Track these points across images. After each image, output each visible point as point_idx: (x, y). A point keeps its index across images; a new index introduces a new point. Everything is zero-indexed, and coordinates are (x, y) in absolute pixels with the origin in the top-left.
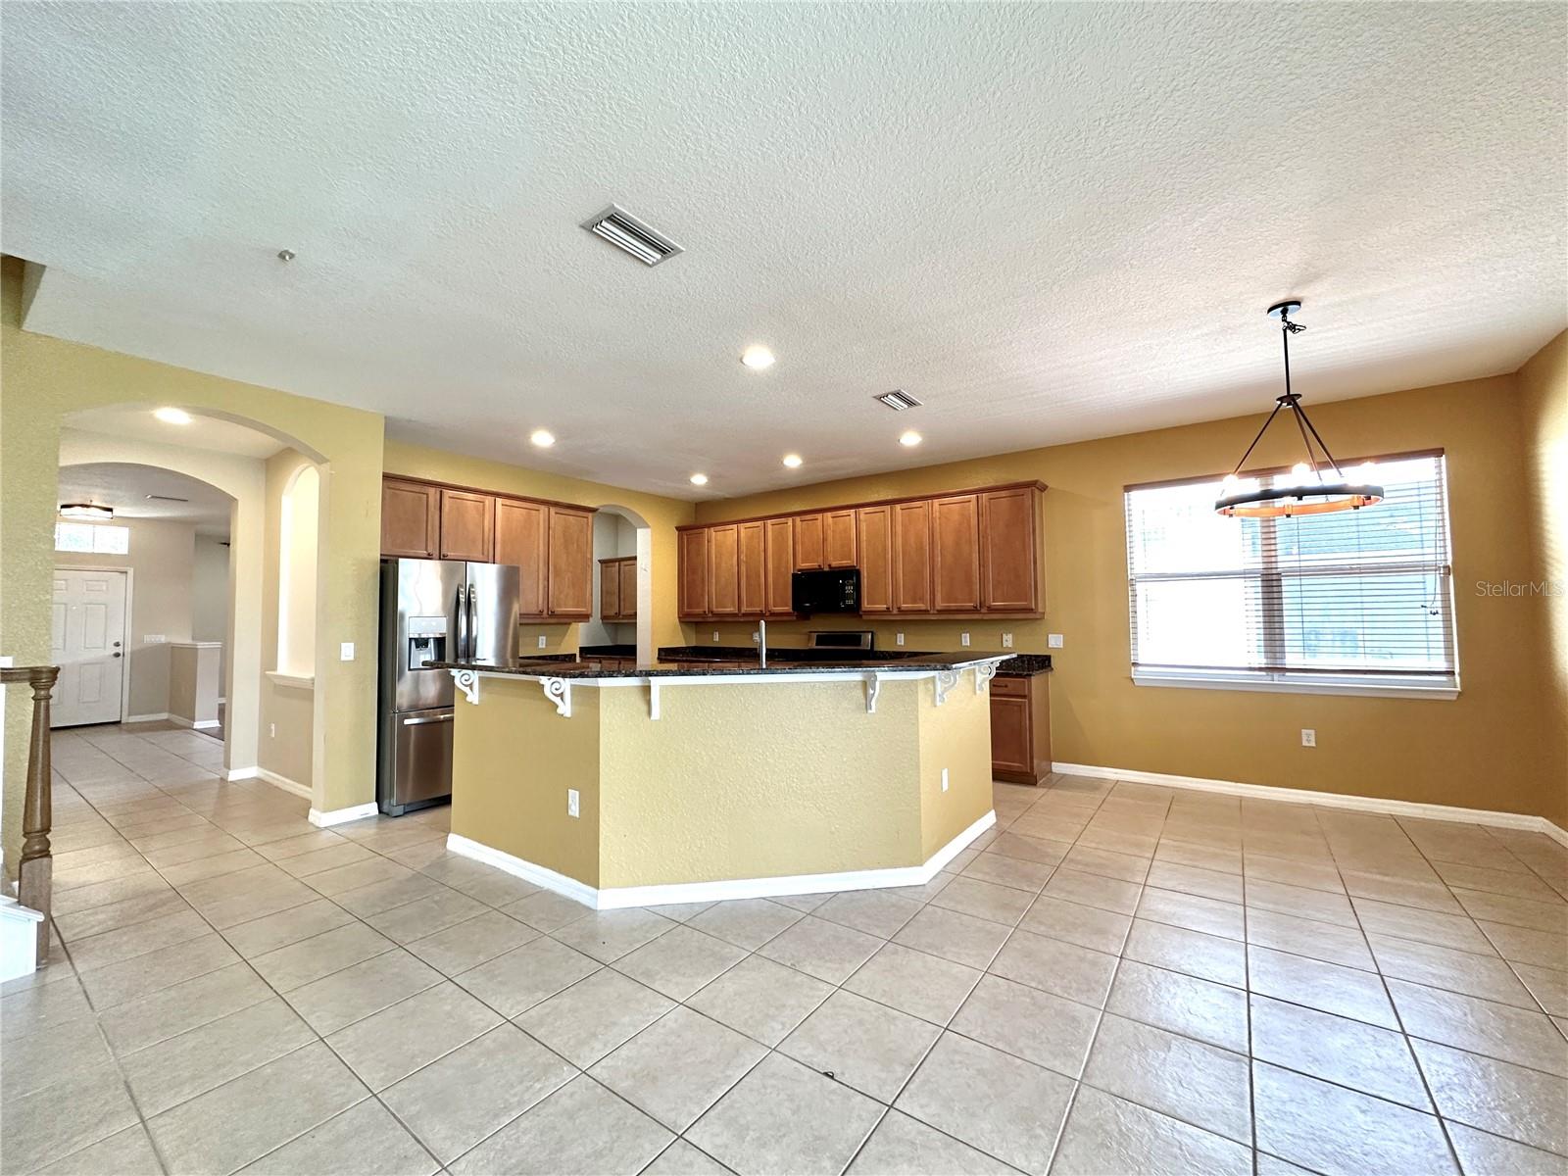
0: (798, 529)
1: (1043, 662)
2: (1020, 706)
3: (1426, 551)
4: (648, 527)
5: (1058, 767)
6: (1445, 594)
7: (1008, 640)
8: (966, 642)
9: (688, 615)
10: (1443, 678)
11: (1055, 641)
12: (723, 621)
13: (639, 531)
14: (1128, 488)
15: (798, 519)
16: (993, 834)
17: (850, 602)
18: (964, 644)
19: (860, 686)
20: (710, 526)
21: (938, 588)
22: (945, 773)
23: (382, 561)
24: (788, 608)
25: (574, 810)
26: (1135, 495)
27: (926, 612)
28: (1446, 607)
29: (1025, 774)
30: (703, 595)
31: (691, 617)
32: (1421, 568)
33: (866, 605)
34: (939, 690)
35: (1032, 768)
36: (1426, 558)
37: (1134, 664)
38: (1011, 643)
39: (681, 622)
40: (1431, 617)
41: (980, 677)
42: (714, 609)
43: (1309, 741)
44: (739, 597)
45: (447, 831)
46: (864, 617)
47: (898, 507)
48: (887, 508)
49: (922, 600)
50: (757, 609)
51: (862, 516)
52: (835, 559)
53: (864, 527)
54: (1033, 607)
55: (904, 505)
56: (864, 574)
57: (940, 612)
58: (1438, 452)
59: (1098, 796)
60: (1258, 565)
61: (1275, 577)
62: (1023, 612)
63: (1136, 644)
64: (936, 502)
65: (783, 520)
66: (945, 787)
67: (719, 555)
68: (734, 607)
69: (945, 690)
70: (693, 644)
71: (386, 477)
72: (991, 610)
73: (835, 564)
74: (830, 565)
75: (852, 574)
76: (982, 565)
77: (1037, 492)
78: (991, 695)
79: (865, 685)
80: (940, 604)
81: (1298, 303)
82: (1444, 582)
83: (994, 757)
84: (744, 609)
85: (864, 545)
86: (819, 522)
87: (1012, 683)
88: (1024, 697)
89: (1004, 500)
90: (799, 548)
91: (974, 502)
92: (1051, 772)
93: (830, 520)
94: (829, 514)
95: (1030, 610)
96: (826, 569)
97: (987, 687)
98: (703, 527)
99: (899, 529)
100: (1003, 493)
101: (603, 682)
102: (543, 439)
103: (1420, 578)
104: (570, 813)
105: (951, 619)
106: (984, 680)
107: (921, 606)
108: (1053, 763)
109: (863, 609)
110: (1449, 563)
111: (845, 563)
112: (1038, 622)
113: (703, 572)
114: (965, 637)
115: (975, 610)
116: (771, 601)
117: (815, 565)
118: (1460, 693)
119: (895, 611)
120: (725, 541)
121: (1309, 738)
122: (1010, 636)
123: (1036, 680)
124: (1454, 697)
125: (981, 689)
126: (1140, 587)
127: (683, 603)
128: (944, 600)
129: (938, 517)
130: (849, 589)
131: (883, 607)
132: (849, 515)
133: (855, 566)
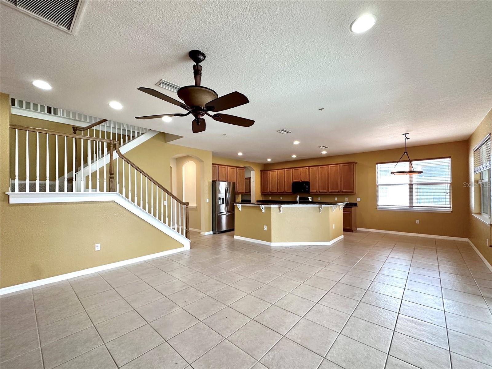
0: (293, 172)
1: (355, 204)
2: (350, 214)
3: (446, 180)
4: (254, 171)
5: (358, 229)
6: (450, 189)
7: (347, 199)
8: (336, 200)
9: (263, 192)
10: (449, 208)
11: (358, 199)
12: (273, 194)
13: (251, 172)
14: (377, 164)
15: (293, 169)
16: (343, 239)
17: (307, 190)
19: (318, 207)
20: (270, 170)
21: (329, 187)
22: (334, 225)
23: (212, 182)
24: (291, 191)
25: (266, 229)
26: (379, 165)
28: (450, 192)
29: (350, 230)
30: (268, 188)
31: (263, 193)
32: (445, 183)
33: (311, 191)
34: (333, 209)
35: (352, 228)
36: (446, 181)
37: (377, 205)
38: (347, 200)
39: (261, 194)
40: (446, 195)
41: (341, 207)
42: (271, 191)
43: (417, 222)
44: (277, 188)
45: (234, 235)
46: (311, 193)
47: (320, 167)
48: (317, 167)
49: (326, 190)
50: (282, 191)
51: (310, 169)
52: (303, 179)
53: (311, 171)
54: (353, 191)
55: (321, 167)
56: (311, 183)
57: (330, 192)
58: (450, 157)
59: (368, 234)
60: (409, 183)
61: (411, 185)
62: (350, 192)
63: (378, 200)
64: (329, 166)
65: (289, 169)
66: (334, 228)
67: (272, 178)
68: (276, 190)
69: (334, 209)
70: (264, 200)
71: (212, 164)
72: (343, 192)
73: (303, 180)
74: (302, 181)
75: (308, 183)
76: (341, 181)
77: (355, 164)
78: (343, 212)
79: (319, 207)
80: (330, 191)
81: (408, 134)
82: (450, 187)
83: (344, 226)
84: (279, 191)
85: (311, 176)
86: (299, 170)
87: (348, 209)
88: (350, 212)
89: (346, 166)
90: (294, 176)
91: (339, 167)
92: (356, 230)
93: (302, 170)
94: (302, 168)
95: (352, 192)
96: (301, 182)
97: (342, 209)
98: (267, 170)
99: (320, 172)
100: (346, 164)
101: (272, 206)
102: (240, 154)
103: (444, 186)
104: (265, 230)
105: (333, 194)
106: (342, 208)
107: (325, 191)
108: (357, 228)
110: (451, 182)
111: (306, 180)
112: (354, 195)
113: (268, 182)
114: (336, 198)
115: (339, 192)
116: (286, 189)
117: (298, 181)
118: (451, 212)
119: (318, 192)
120: (273, 174)
121: (418, 222)
122: (347, 198)
123: (353, 208)
124: (450, 212)
125: (341, 209)
126: (379, 187)
127: (262, 190)
128: (331, 189)
129: (329, 169)
130: (307, 187)
131: (316, 191)
132: (307, 169)
133: (308, 181)
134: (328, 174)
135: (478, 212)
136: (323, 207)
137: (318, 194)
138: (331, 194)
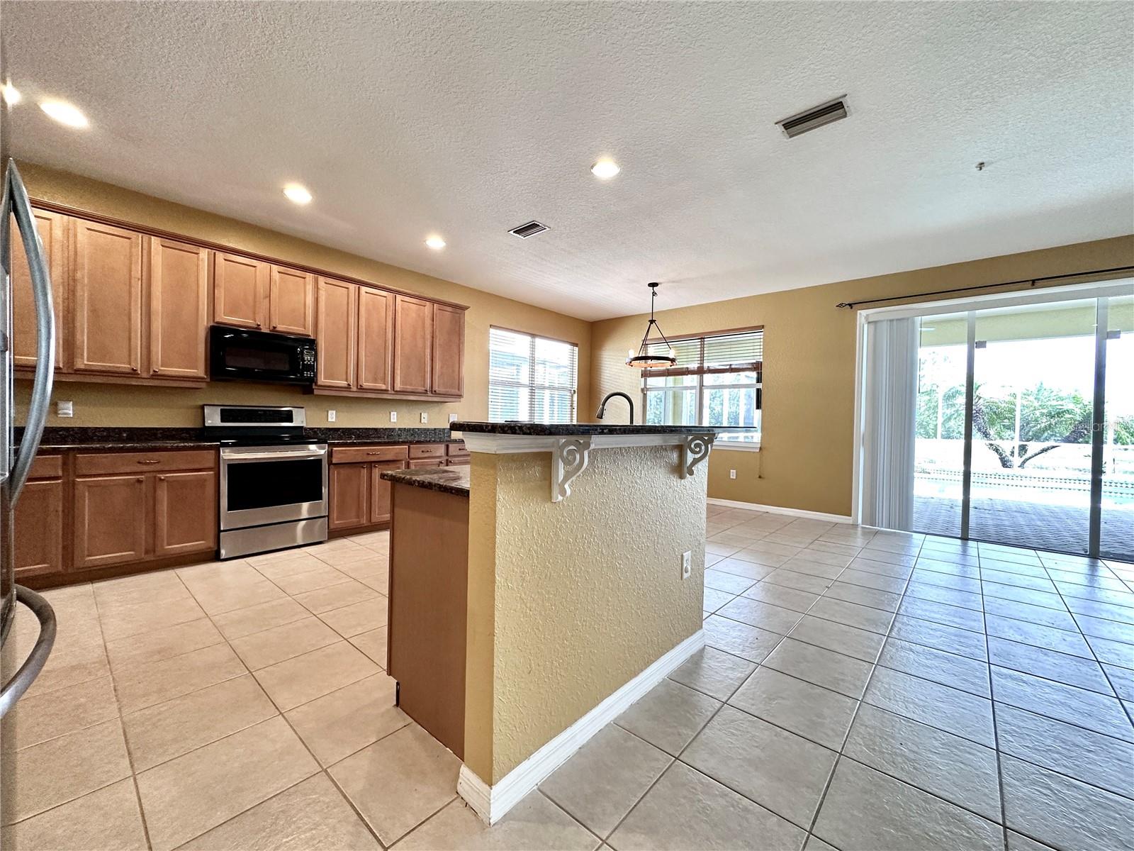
0: (220, 269)
8: (394, 419)
14: (492, 326)
15: (219, 255)
21: (398, 372)
24: (196, 372)
27: (387, 390)
33: (322, 380)
47: (363, 289)
49: (383, 381)
52: (282, 323)
53: (322, 296)
55: (369, 290)
56: (323, 346)
58: (575, 345)
61: (533, 388)
62: (455, 396)
72: (436, 394)
73: (279, 327)
74: (272, 328)
75: (306, 345)
80: (398, 387)
85: (322, 315)
86: (258, 272)
90: (220, 294)
91: (429, 308)
93: (278, 275)
99: (363, 310)
100: (449, 309)
107: (384, 387)
111: (297, 330)
112: (441, 406)
114: (394, 415)
115: (425, 393)
117: (250, 322)
122: (426, 415)
128: (401, 384)
129: (399, 308)
131: (344, 383)
132: (304, 278)
133: (309, 336)
134: (394, 322)
137: (352, 395)
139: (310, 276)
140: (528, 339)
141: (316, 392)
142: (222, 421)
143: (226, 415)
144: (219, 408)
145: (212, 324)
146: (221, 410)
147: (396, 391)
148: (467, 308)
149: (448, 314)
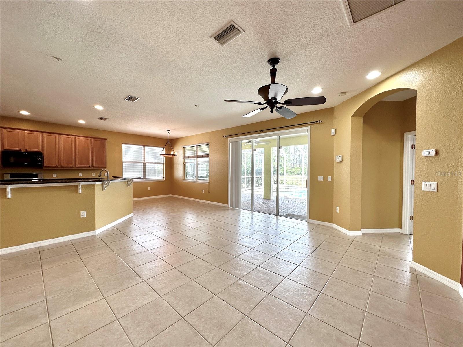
0: (5, 134)
6: (163, 167)
7: (94, 175)
10: (163, 178)
11: (106, 174)
14: (123, 143)
15: (5, 130)
18: (80, 176)
21: (77, 161)
26: (124, 145)
27: (72, 167)
28: (163, 168)
32: (159, 163)
33: (46, 164)
36: (161, 162)
47: (61, 136)
48: (57, 135)
49: (71, 164)
51: (44, 136)
52: (29, 148)
53: (45, 139)
54: (105, 167)
56: (45, 155)
60: (142, 161)
61: (145, 163)
64: (76, 137)
72: (94, 167)
73: (29, 150)
75: (40, 154)
76: (92, 156)
80: (78, 165)
82: (163, 165)
85: (45, 145)
86: (20, 133)
90: (6, 142)
91: (89, 140)
93: (26, 134)
94: (26, 132)
96: (23, 150)
99: (62, 142)
100: (98, 140)
105: (78, 169)
109: (45, 166)
110: (164, 163)
114: (80, 174)
115: (89, 167)
117: (16, 149)
119: (60, 167)
121: (149, 189)
122: (94, 173)
124: (164, 181)
126: (124, 164)
128: (79, 164)
129: (77, 141)
130: (39, 159)
131: (55, 165)
132: (38, 134)
133: (40, 152)
134: (75, 145)
135: (183, 179)
136: (81, 185)
137: (58, 169)
138: (87, 170)
139: (39, 133)
140: (142, 147)
141: (44, 168)
142: (10, 178)
143: (11, 176)
144: (9, 175)
145: (2, 150)
146: (10, 175)
147: (77, 167)
148: (107, 139)
149: (98, 142)
